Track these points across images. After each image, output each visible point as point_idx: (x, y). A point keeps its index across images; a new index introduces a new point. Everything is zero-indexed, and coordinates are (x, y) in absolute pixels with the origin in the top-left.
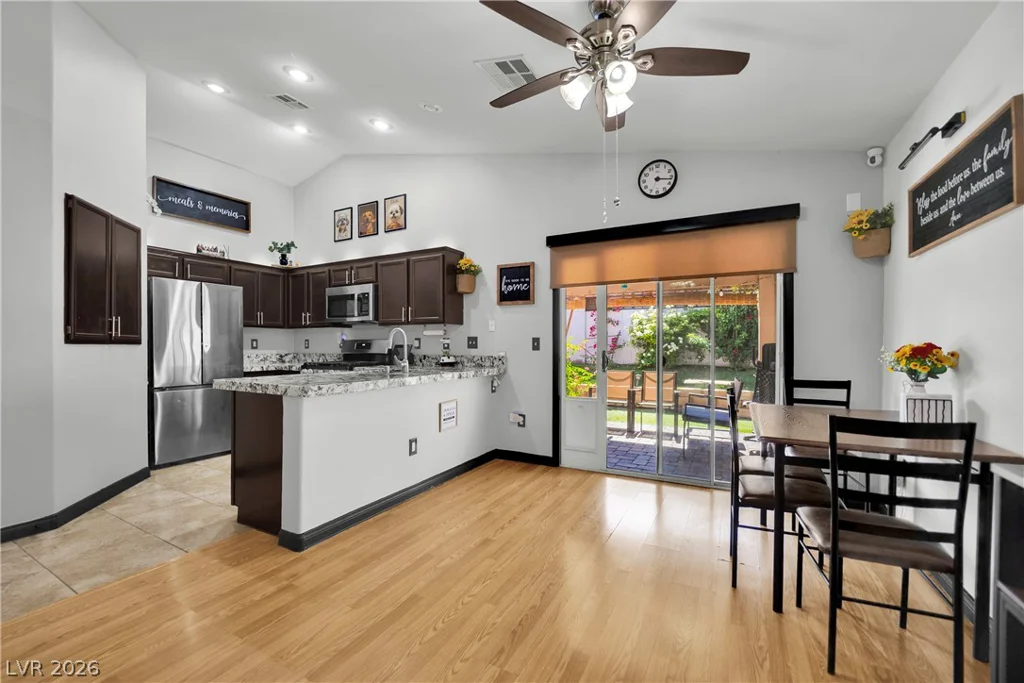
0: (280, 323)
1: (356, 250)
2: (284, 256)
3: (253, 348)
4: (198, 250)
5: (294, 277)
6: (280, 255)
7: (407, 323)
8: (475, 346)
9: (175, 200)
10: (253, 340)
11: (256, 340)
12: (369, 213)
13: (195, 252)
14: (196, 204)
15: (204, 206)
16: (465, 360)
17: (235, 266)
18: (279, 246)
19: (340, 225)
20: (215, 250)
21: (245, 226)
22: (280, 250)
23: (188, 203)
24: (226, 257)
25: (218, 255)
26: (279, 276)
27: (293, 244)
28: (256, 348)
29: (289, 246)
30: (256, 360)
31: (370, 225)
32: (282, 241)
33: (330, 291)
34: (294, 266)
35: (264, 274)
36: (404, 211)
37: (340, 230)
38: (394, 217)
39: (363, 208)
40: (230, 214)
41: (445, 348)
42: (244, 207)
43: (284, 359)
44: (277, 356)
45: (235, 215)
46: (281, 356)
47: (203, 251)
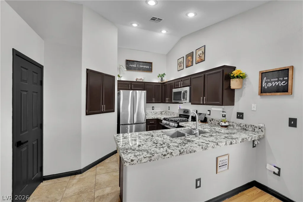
0: (160, 101)
1: (185, 73)
3: (153, 109)
4: (136, 80)
5: (164, 85)
6: (161, 78)
7: (203, 104)
8: (242, 118)
9: (131, 66)
10: (153, 107)
11: (154, 107)
12: (190, 57)
13: (135, 81)
14: (137, 66)
15: (139, 66)
16: (235, 125)
19: (179, 64)
20: (141, 79)
21: (150, 70)
22: (161, 76)
23: (135, 66)
24: (144, 81)
25: (141, 81)
26: (160, 85)
27: (164, 74)
28: (154, 109)
29: (164, 75)
30: (153, 114)
31: (190, 62)
32: (161, 73)
33: (175, 90)
34: (165, 81)
35: (155, 85)
36: (204, 53)
37: (180, 67)
38: (200, 57)
39: (187, 56)
40: (147, 67)
41: (223, 116)
42: (150, 64)
43: (162, 113)
44: (160, 112)
45: (148, 67)
46: (161, 112)
47: (137, 80)
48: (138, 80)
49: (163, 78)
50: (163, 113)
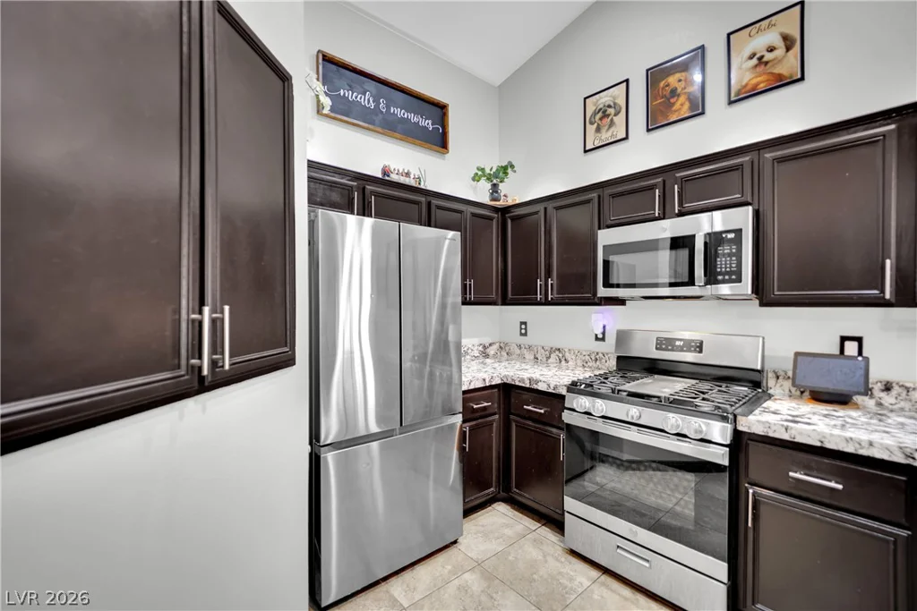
0: (493, 297)
2: (495, 186)
4: (384, 173)
5: (514, 219)
6: (489, 186)
9: (349, 95)
12: (678, 75)
13: (380, 175)
14: (377, 101)
15: (388, 107)
17: (435, 202)
18: (488, 171)
20: (408, 174)
21: (440, 142)
22: (489, 179)
23: (366, 100)
24: (422, 186)
25: (411, 182)
26: (491, 219)
27: (510, 166)
29: (505, 170)
31: (681, 98)
32: (491, 164)
33: (607, 237)
34: (510, 202)
35: (474, 215)
38: (762, 63)
40: (423, 122)
42: (438, 111)
43: (488, 350)
44: (481, 348)
45: (428, 124)
46: (485, 347)
47: (391, 175)
48: (394, 177)
49: (501, 186)
50: (491, 351)
